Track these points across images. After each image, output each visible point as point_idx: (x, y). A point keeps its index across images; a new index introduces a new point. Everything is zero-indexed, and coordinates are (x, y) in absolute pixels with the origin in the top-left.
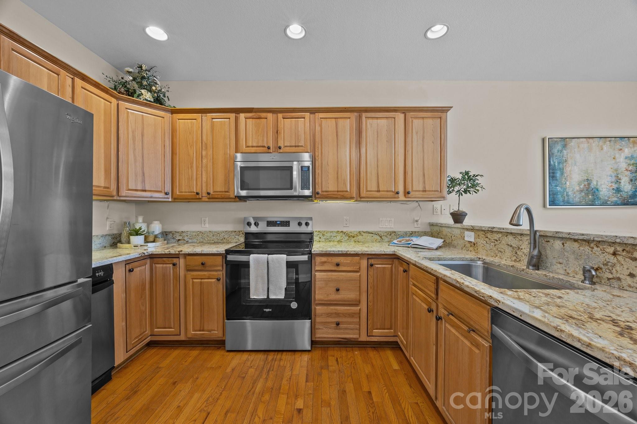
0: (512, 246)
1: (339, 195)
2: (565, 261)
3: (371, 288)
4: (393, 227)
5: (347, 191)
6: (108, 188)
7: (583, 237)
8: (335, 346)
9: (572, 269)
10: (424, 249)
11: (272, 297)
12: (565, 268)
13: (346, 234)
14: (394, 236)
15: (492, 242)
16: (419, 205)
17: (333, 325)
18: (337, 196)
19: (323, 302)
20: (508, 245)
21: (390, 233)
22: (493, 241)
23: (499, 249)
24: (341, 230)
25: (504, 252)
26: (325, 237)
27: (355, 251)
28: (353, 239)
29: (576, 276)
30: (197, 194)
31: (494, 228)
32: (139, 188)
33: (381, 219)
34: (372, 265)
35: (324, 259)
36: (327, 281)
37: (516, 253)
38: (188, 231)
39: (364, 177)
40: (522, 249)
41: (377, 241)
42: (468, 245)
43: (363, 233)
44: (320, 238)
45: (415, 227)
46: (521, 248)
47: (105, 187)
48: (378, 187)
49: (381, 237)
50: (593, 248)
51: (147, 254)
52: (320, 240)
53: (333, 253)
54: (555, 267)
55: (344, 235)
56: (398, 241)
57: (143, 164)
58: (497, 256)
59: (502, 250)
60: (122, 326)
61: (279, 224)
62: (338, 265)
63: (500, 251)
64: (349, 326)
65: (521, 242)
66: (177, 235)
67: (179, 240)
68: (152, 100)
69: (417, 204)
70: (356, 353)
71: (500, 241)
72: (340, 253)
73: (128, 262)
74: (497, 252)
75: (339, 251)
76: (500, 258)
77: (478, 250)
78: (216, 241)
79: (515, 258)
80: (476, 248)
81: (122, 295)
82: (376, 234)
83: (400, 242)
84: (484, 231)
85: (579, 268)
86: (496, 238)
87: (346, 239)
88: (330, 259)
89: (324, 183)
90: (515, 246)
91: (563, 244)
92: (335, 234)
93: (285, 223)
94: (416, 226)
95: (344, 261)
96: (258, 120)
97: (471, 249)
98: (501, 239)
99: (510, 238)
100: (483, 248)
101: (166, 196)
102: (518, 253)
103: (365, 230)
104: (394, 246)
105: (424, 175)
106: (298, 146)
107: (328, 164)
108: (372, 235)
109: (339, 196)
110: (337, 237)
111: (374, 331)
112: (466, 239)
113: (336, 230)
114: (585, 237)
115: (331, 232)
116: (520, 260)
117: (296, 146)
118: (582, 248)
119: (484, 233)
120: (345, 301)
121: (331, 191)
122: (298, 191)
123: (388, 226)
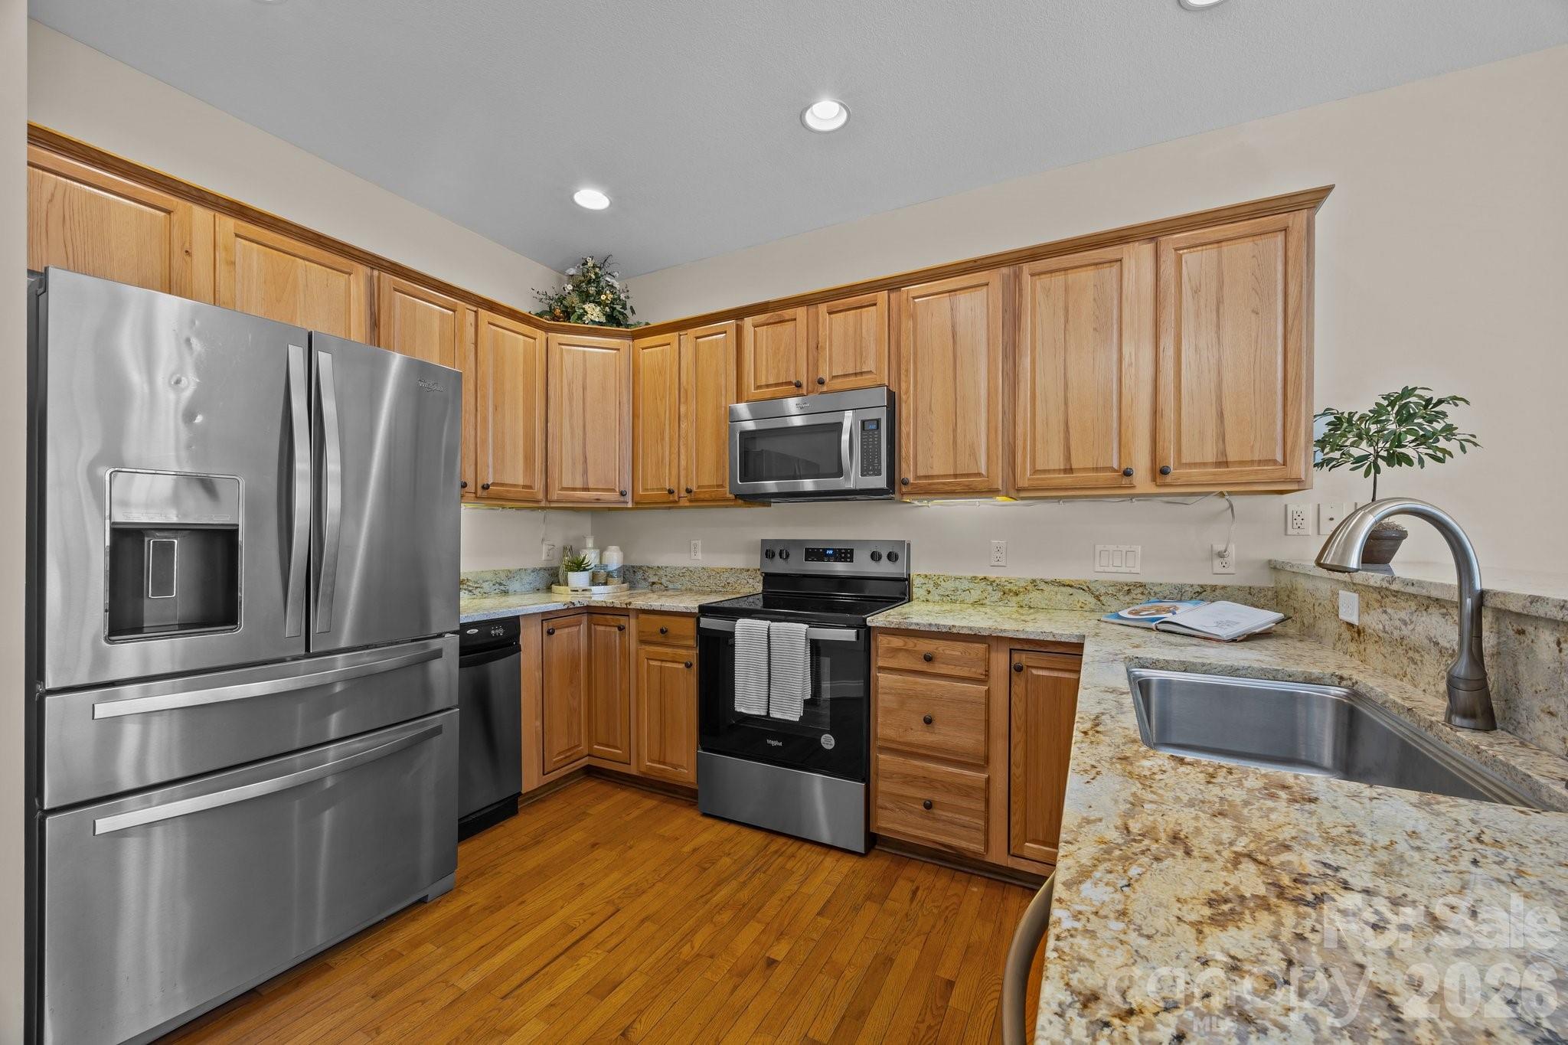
1: (959, 484)
2: (1562, 707)
3: (1019, 729)
4: (1137, 569)
5: (979, 475)
6: (530, 487)
8: (928, 860)
10: (1194, 636)
13: (995, 584)
14: (1139, 596)
16: (1231, 506)
17: (917, 806)
18: (954, 488)
19: (894, 746)
20: (1430, 640)
21: (1126, 588)
23: (1410, 654)
24: (981, 576)
26: (941, 591)
27: (971, 628)
28: (1015, 599)
30: (671, 492)
31: (1393, 579)
32: (579, 485)
33: (1099, 548)
34: (1019, 669)
35: (897, 642)
36: (904, 698)
38: (667, 567)
39: (1025, 434)
41: (1086, 608)
42: (1347, 635)
43: (1042, 586)
44: (929, 592)
45: (1215, 571)
47: (524, 487)
48: (1068, 457)
49: (1097, 598)
51: (579, 605)
52: (930, 597)
53: (917, 628)
54: (1538, 725)
55: (990, 588)
56: (1130, 613)
57: (584, 439)
58: (1405, 675)
60: (536, 727)
61: (831, 555)
62: (929, 659)
63: (1413, 661)
64: (957, 816)
66: (651, 573)
67: (654, 583)
68: (603, 319)
69: (1222, 504)
70: (975, 890)
71: (1413, 627)
72: (934, 629)
73: (546, 616)
74: (1405, 661)
75: (930, 625)
77: (1367, 651)
78: (714, 588)
80: (1363, 646)
81: (536, 673)
82: (1085, 588)
83: (1133, 614)
84: (1378, 589)
87: (995, 598)
88: (911, 643)
89: (920, 458)
90: (1445, 644)
91: (1559, 644)
92: (966, 585)
93: (843, 553)
94: (1218, 568)
95: (947, 652)
96: (779, 328)
97: (1352, 647)
98: (1414, 619)
100: (1377, 647)
101: (622, 499)
103: (1049, 577)
104: (1113, 623)
105: (1221, 415)
106: (861, 373)
107: (930, 409)
108: (1070, 590)
109: (958, 488)
110: (972, 591)
111: (1027, 844)
112: (1342, 614)
113: (970, 575)
115: (956, 578)
117: (856, 374)
119: (1380, 597)
120: (947, 751)
121: (938, 477)
122: (854, 479)
123: (1124, 569)
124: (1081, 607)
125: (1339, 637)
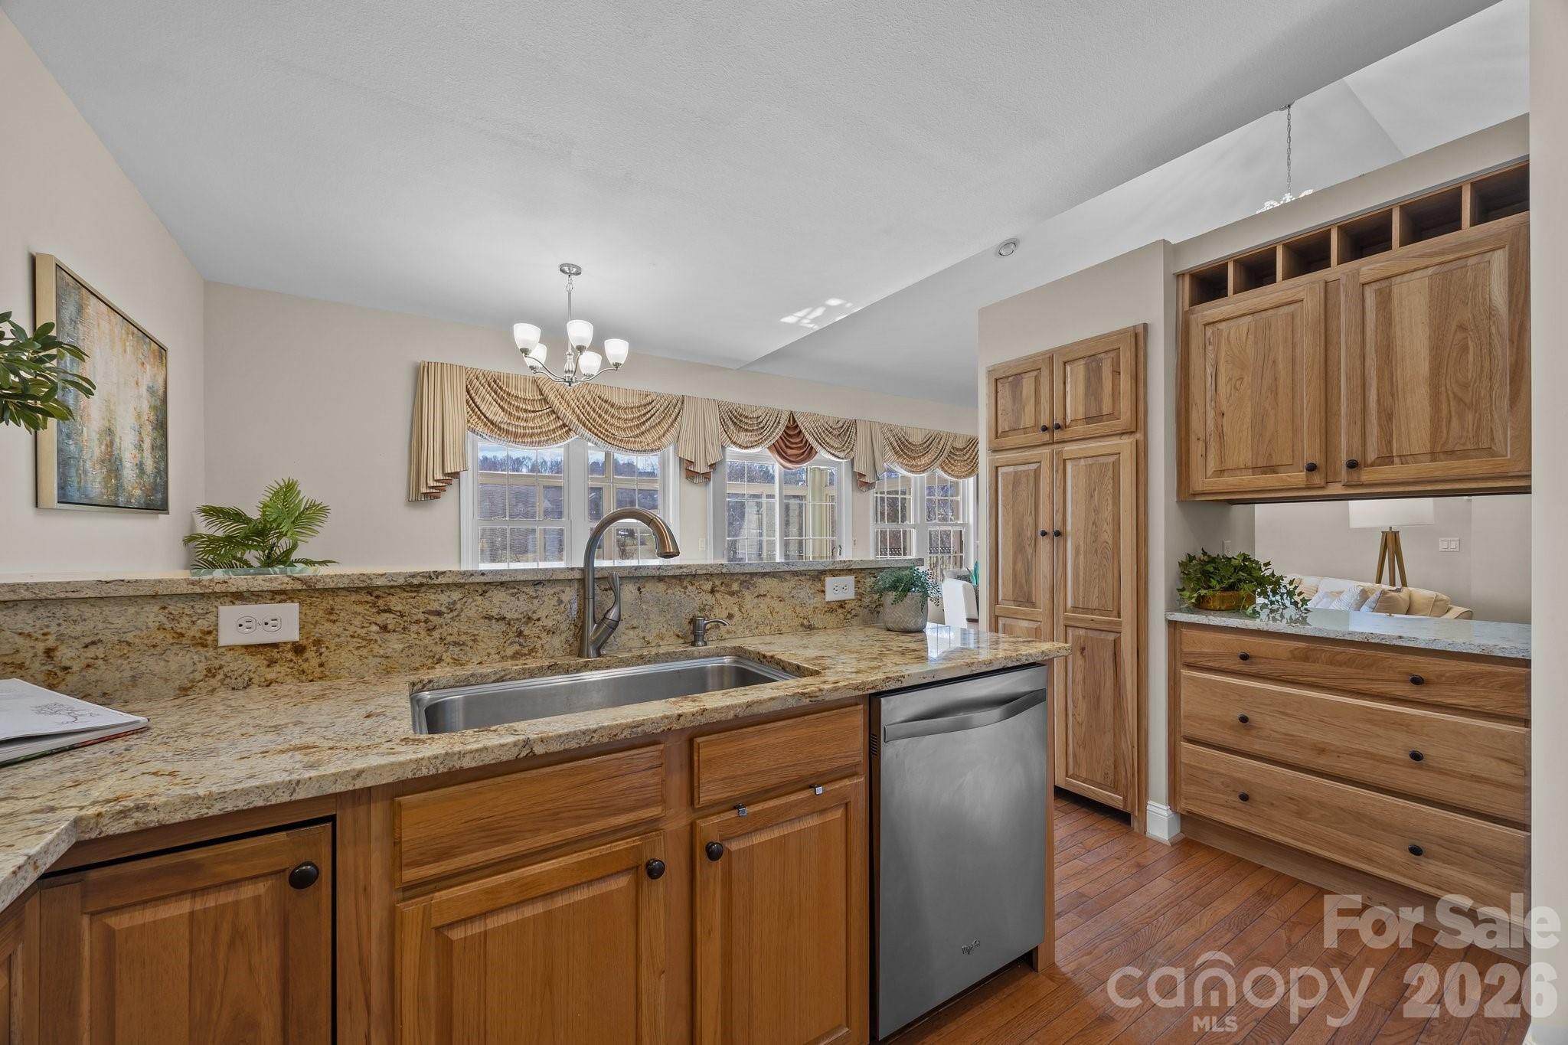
0: (504, 618)
2: (642, 622)
7: (681, 570)
9: (655, 632)
12: (642, 635)
15: (418, 622)
20: (489, 618)
22: (422, 617)
23: (450, 639)
25: (474, 641)
29: (661, 643)
37: (520, 634)
40: (539, 620)
46: (535, 617)
50: (686, 588)
54: (624, 637)
58: (440, 660)
59: (463, 638)
63: (456, 644)
65: (535, 601)
71: (455, 613)
76: (457, 662)
77: (332, 664)
79: (516, 647)
80: (315, 662)
84: (370, 590)
85: (666, 626)
86: (435, 606)
90: (516, 616)
91: (639, 589)
97: (275, 672)
98: (458, 606)
99: (499, 596)
100: (364, 652)
102: (526, 633)
112: (228, 636)
114: (685, 570)
116: (531, 651)
118: (671, 591)
119: (369, 598)
125: (211, 673)
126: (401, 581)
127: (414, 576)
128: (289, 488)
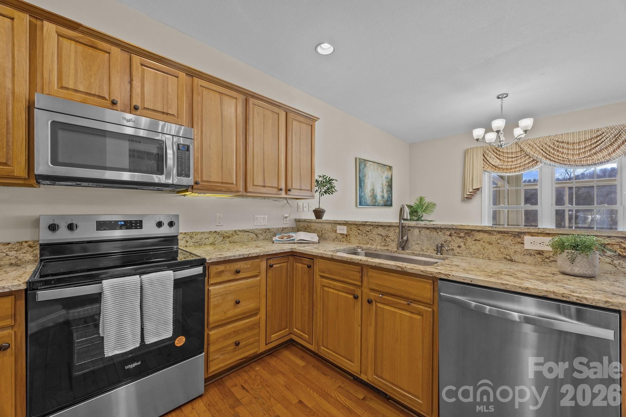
0: (381, 235)
1: (224, 187)
2: (421, 242)
3: (270, 291)
4: (266, 224)
5: (232, 184)
7: (434, 226)
8: (229, 373)
9: (426, 247)
10: (309, 243)
11: (150, 340)
12: (421, 247)
13: (220, 234)
14: (268, 233)
15: (364, 233)
16: (288, 202)
17: (231, 348)
18: (222, 189)
19: (219, 323)
20: (378, 234)
21: (265, 231)
22: (365, 232)
23: (370, 238)
24: (214, 230)
25: (375, 239)
26: (194, 240)
28: (228, 240)
29: (428, 251)
31: (367, 222)
33: (256, 216)
34: (271, 266)
35: (221, 268)
36: (224, 295)
37: (385, 240)
40: (390, 237)
42: (341, 237)
43: (239, 233)
44: (187, 242)
46: (389, 236)
48: (264, 182)
49: (257, 235)
50: (438, 233)
52: (187, 244)
53: (234, 258)
54: (414, 246)
55: (218, 236)
56: (279, 238)
58: (368, 243)
59: (373, 239)
61: (122, 225)
62: (238, 272)
63: (371, 240)
64: (248, 341)
65: (389, 231)
69: (285, 201)
70: (257, 369)
71: (371, 232)
72: (242, 257)
74: (368, 240)
75: (240, 255)
76: (372, 244)
77: (351, 240)
79: (384, 243)
80: (349, 239)
82: (252, 232)
83: (282, 239)
84: (356, 225)
85: (430, 246)
86: (367, 230)
87: (220, 241)
88: (228, 266)
89: (204, 171)
90: (384, 235)
91: (420, 231)
92: (207, 236)
93: (134, 223)
94: (285, 222)
95: (245, 267)
97: (343, 240)
98: (372, 230)
99: (380, 229)
100: (356, 238)
102: (387, 240)
103: (241, 229)
104: (279, 243)
105: (300, 174)
106: (167, 114)
107: (210, 147)
108: (248, 233)
109: (224, 189)
110: (209, 238)
111: (272, 336)
112: (338, 232)
113: (208, 231)
114: (435, 226)
115: (202, 233)
116: (388, 245)
117: (163, 113)
118: (431, 233)
119: (357, 226)
120: (244, 313)
121: (214, 182)
122: (172, 178)
123: (259, 224)
124: (252, 240)
125: (336, 238)
126: (360, 223)
127: (363, 222)
128: (421, 199)
